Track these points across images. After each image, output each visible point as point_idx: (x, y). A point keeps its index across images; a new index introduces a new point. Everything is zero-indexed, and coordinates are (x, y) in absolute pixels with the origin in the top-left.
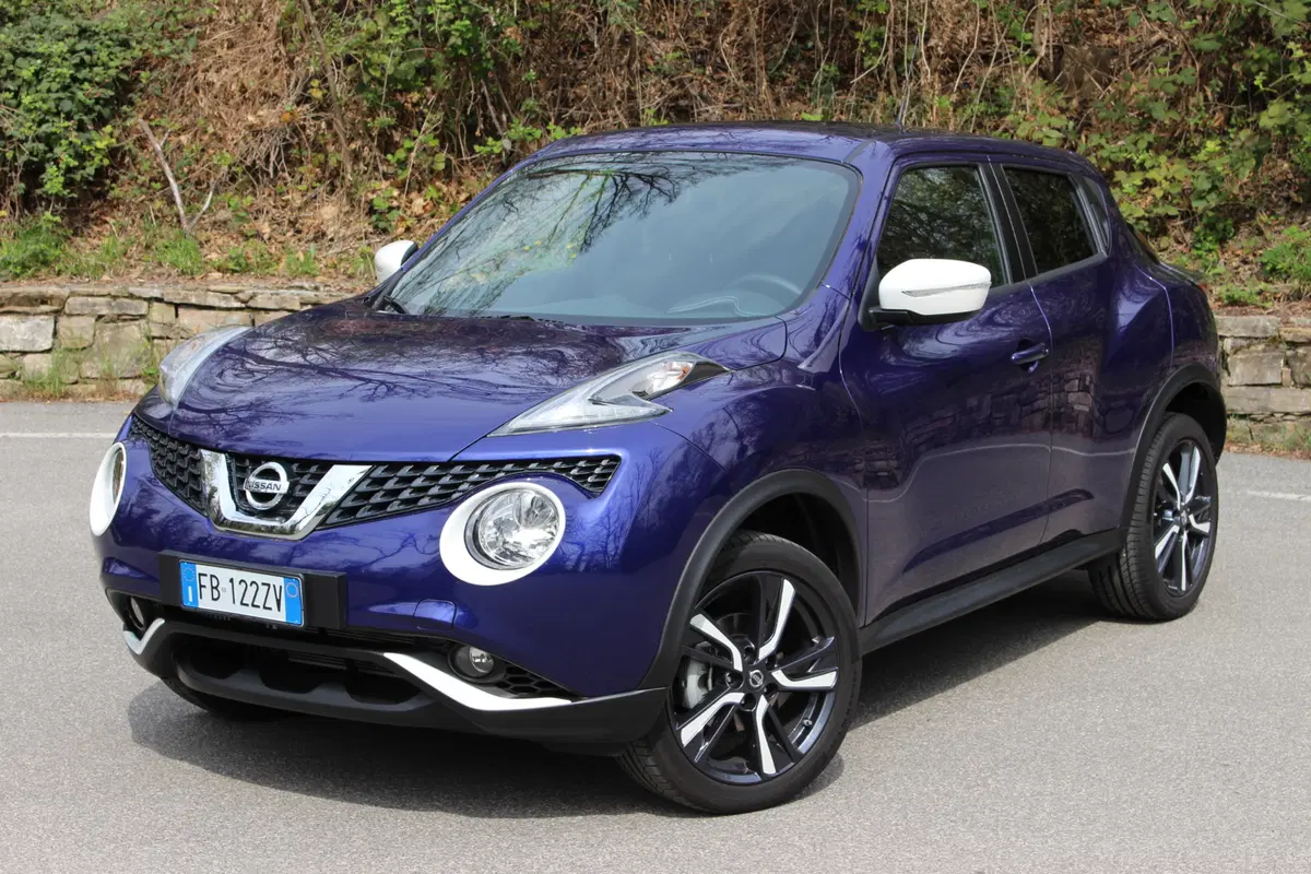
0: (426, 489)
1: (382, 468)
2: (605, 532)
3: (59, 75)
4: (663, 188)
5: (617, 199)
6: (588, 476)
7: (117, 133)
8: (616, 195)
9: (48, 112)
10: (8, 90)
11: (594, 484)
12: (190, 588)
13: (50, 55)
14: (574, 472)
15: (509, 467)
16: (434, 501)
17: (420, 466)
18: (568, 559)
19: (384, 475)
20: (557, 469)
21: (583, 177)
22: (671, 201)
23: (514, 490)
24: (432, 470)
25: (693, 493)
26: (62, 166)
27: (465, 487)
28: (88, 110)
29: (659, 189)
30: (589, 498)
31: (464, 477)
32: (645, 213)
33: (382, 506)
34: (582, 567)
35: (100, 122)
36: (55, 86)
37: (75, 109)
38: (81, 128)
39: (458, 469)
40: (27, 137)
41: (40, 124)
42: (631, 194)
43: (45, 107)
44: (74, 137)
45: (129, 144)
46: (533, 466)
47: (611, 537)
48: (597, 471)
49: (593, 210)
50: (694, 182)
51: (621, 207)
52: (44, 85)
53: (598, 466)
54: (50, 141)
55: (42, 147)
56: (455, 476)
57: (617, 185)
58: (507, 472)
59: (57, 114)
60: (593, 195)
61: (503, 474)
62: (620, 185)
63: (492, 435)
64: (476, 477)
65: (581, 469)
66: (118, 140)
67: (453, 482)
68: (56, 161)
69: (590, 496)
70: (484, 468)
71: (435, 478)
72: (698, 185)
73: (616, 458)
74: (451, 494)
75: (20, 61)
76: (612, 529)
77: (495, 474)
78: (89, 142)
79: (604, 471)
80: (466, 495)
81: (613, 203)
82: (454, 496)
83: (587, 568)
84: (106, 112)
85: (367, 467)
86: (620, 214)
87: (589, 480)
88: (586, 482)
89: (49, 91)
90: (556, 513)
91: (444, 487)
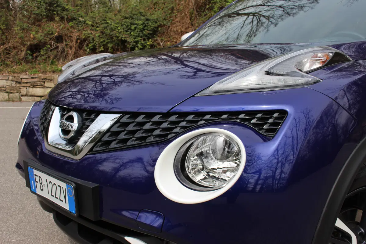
0: (152, 130)
1: (128, 116)
2: (276, 161)
3: (140, 28)
4: (273, 21)
5: (258, 25)
6: (264, 124)
7: (153, 41)
8: (258, 23)
9: (137, 36)
10: (129, 32)
11: (267, 131)
12: (33, 181)
13: (138, 24)
14: (253, 121)
15: (208, 117)
16: (157, 139)
17: (150, 115)
18: (249, 183)
19: (128, 121)
20: (241, 119)
21: (246, 17)
22: (276, 26)
23: (209, 133)
24: (156, 118)
25: (330, 137)
26: (139, 48)
27: (177, 130)
28: (146, 36)
29: (271, 22)
30: (265, 141)
31: (176, 123)
32: (268, 30)
33: (125, 141)
34: (258, 187)
35: (149, 39)
36: (139, 30)
37: (143, 35)
38: (144, 40)
39: (173, 118)
40: (132, 42)
41: (135, 38)
42: (262, 23)
43: (136, 35)
44: (142, 42)
45: (155, 44)
46: (225, 116)
47: (280, 165)
48: (271, 121)
49: (251, 28)
50: (282, 20)
51: (260, 27)
52: (136, 30)
53: (271, 118)
54: (137, 42)
55: (135, 44)
56: (172, 123)
57: (257, 19)
58: (206, 120)
59: (139, 37)
60: (250, 23)
61: (203, 122)
62: (258, 19)
63: (198, 95)
64: (184, 124)
65: (259, 119)
66: (153, 43)
67: (169, 126)
68: (138, 47)
69: (266, 139)
70: (191, 117)
71: (159, 123)
72: (284, 21)
73: (284, 113)
74: (167, 135)
75: (132, 25)
76: (280, 159)
77: (198, 121)
78: (146, 43)
79: (276, 121)
80: (178, 135)
81: (257, 26)
82: (169, 136)
83: (261, 188)
84: (150, 37)
85: (119, 115)
86: (260, 30)
87: (265, 127)
88: (262, 129)
89: (137, 31)
90: (239, 151)
91: (164, 129)
